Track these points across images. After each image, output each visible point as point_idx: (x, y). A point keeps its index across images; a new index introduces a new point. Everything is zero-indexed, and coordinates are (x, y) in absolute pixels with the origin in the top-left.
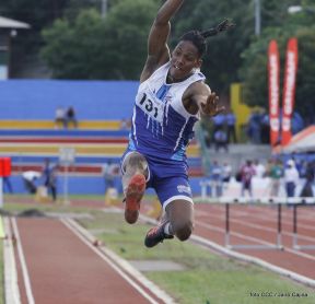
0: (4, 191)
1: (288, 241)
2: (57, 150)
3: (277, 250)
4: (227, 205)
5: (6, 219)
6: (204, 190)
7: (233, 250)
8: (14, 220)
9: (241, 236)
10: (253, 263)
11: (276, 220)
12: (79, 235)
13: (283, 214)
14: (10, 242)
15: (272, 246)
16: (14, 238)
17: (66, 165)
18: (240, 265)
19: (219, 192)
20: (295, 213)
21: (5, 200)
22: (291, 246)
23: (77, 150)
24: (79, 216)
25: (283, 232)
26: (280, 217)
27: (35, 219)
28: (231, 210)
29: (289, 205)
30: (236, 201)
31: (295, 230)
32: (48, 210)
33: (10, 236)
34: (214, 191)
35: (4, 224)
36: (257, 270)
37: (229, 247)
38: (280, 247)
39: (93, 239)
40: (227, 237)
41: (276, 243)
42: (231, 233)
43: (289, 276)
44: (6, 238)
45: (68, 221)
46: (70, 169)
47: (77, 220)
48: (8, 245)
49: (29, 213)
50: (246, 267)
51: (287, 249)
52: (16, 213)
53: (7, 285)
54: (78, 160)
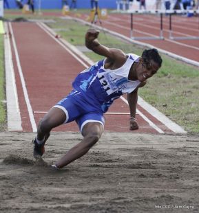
0: (4, 7)
1: (166, 35)
3: (160, 40)
4: (132, 15)
5: (6, 23)
6: (118, 6)
7: (135, 39)
8: (10, 24)
9: (140, 32)
11: (160, 23)
12: (47, 32)
13: (164, 19)
14: (8, 36)
15: (158, 37)
16: (10, 34)
18: (139, 48)
19: (127, 7)
20: (170, 19)
21: (5, 13)
22: (168, 38)
24: (47, 21)
25: (163, 30)
26: (162, 21)
27: (22, 23)
28: (134, 18)
29: (167, 14)
30: (137, 12)
31: (170, 28)
32: (29, 18)
33: (8, 33)
34: (124, 6)
35: (4, 26)
37: (133, 38)
38: (162, 38)
39: (55, 34)
40: (132, 32)
41: (159, 35)
42: (134, 30)
43: (167, 54)
44: (6, 34)
45: (41, 24)
47: (46, 23)
48: (7, 38)
49: (18, 20)
51: (166, 39)
52: (11, 20)
53: (6, 60)
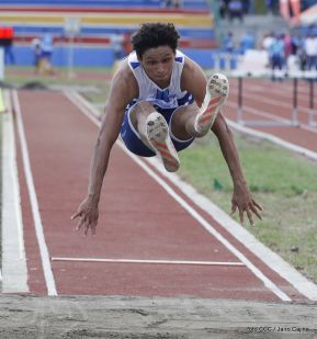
1: (303, 118)
2: (61, 20)
3: (292, 127)
4: (240, 79)
5: (7, 93)
6: (217, 64)
7: (246, 126)
8: (15, 93)
9: (255, 112)
10: (266, 140)
11: (292, 96)
13: (300, 89)
14: (10, 115)
15: (287, 122)
16: (14, 113)
17: (72, 36)
18: (252, 143)
20: (312, 88)
21: (6, 73)
22: (307, 123)
23: (83, 20)
24: (85, 89)
25: (299, 107)
26: (295, 93)
27: (37, 92)
28: (244, 86)
29: (304, 79)
30: (249, 75)
31: (311, 106)
32: (52, 83)
33: (10, 109)
35: (3, 98)
36: (271, 147)
37: (242, 122)
38: (296, 123)
40: (240, 113)
41: (290, 118)
42: (245, 108)
43: (303, 154)
44: (6, 111)
45: (73, 94)
46: (76, 40)
47: (82, 94)
48: (7, 120)
49: (31, 86)
50: (259, 144)
51: (303, 126)
52: (18, 85)
53: (4, 161)
54: (84, 30)
